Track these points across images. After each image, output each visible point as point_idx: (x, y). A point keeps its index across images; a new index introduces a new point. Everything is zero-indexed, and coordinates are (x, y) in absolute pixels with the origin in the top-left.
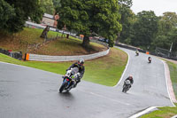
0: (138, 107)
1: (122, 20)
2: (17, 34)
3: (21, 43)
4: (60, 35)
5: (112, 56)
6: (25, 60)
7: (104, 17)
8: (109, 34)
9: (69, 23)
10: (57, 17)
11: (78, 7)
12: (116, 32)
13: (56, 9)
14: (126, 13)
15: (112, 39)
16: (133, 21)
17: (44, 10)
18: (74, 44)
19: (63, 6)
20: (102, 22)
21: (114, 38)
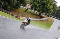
0: (55, 37)
1: (53, 8)
2: (17, 10)
3: (18, 13)
4: (32, 11)
5: (48, 20)
6: (19, 18)
7: (47, 7)
8: (48, 12)
9: (35, 8)
10: (31, 5)
11: (38, 3)
12: (51, 12)
13: (31, 3)
14: (55, 6)
15: (49, 14)
16: (57, 9)
17: (27, 3)
18: (36, 15)
19: (33, 2)
20: (46, 8)
21: (50, 14)
